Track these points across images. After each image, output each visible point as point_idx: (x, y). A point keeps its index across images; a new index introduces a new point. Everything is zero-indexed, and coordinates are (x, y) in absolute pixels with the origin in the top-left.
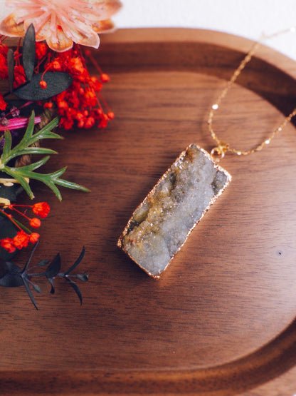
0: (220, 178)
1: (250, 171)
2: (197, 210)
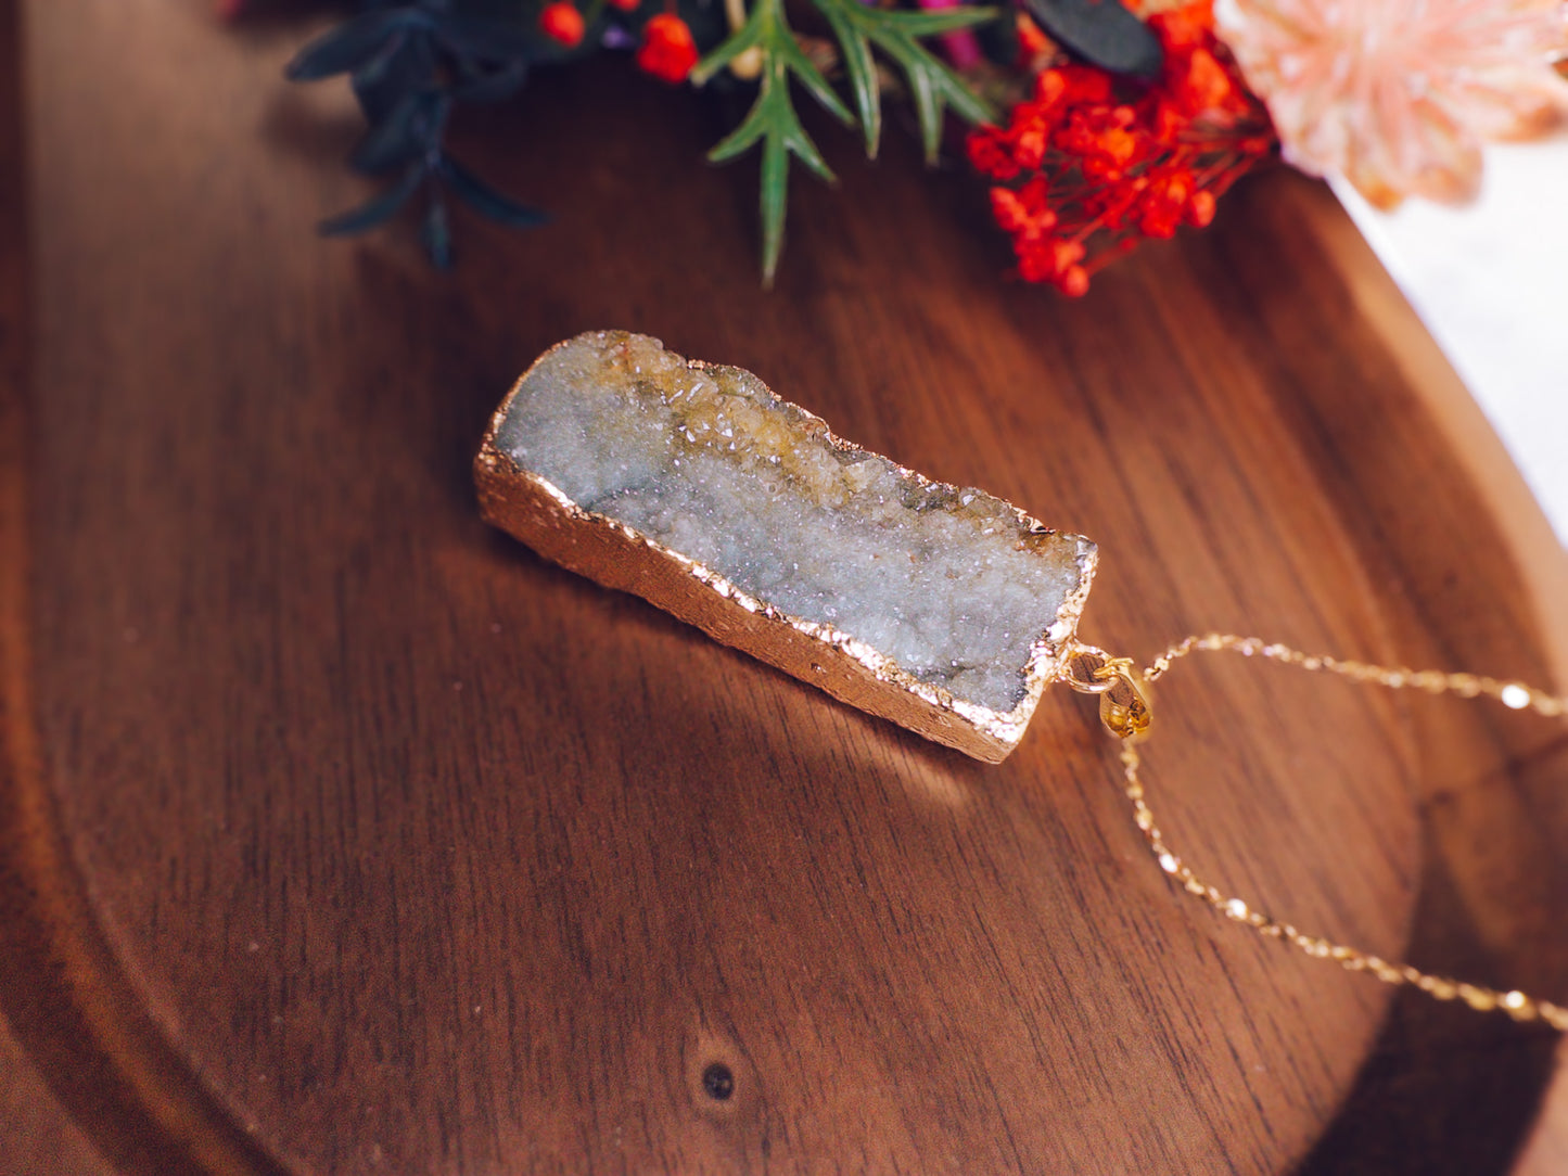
0: (994, 682)
1: (1070, 874)
2: (828, 594)
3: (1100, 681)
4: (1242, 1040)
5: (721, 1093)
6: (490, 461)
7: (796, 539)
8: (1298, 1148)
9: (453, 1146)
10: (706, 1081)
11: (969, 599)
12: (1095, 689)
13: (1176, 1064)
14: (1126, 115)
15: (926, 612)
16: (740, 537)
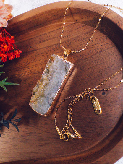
0: (67, 66)
1: (84, 59)
2: (58, 82)
3: (66, 55)
4: (100, 44)
5: (105, 94)
6: (46, 115)
7: (53, 85)
8: (110, 41)
9: (109, 117)
10: (103, 95)
11: (59, 68)
12: (67, 55)
13: (103, 51)
14: (2, 46)
15: (60, 72)
16: (53, 90)
